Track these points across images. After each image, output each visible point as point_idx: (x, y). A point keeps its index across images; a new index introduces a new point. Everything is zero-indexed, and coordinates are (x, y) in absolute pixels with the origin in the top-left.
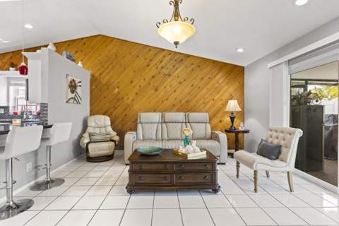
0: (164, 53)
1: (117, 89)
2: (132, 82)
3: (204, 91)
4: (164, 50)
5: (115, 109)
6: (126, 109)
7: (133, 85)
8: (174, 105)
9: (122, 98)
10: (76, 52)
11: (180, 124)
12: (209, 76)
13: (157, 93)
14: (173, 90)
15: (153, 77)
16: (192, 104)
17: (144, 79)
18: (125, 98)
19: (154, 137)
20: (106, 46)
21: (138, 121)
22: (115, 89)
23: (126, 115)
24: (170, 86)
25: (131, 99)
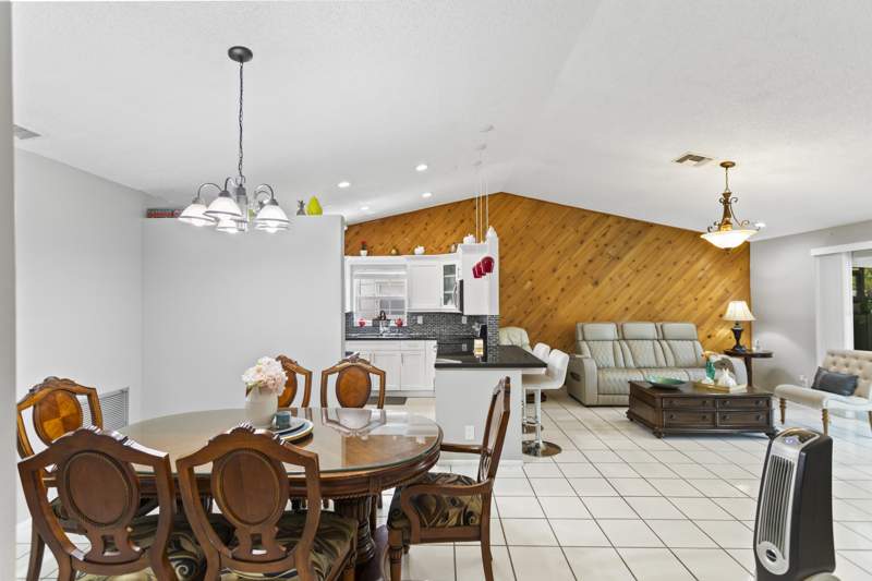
0: (610, 221)
1: (529, 283)
2: (554, 270)
3: (679, 285)
4: (608, 216)
5: (527, 316)
6: (545, 316)
7: (556, 275)
8: (627, 309)
9: (539, 298)
10: (462, 221)
11: (650, 343)
12: (688, 258)
13: (597, 289)
14: (625, 284)
15: (590, 261)
16: (658, 307)
17: (576, 266)
18: (544, 298)
19: (612, 364)
20: (511, 212)
21: (580, 338)
22: (526, 282)
23: (545, 326)
24: (620, 276)
25: (553, 298)
